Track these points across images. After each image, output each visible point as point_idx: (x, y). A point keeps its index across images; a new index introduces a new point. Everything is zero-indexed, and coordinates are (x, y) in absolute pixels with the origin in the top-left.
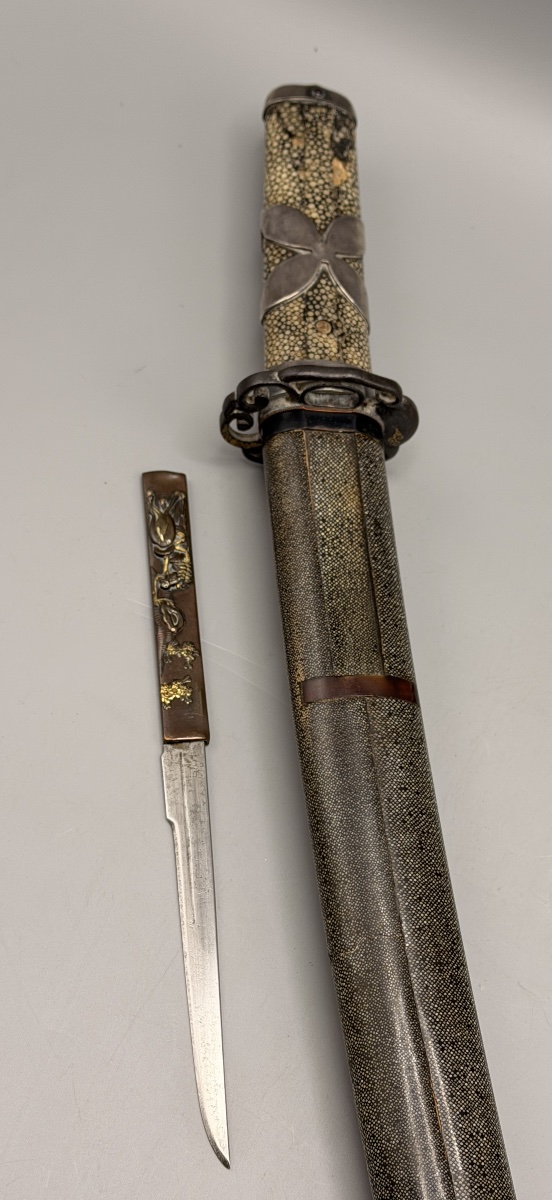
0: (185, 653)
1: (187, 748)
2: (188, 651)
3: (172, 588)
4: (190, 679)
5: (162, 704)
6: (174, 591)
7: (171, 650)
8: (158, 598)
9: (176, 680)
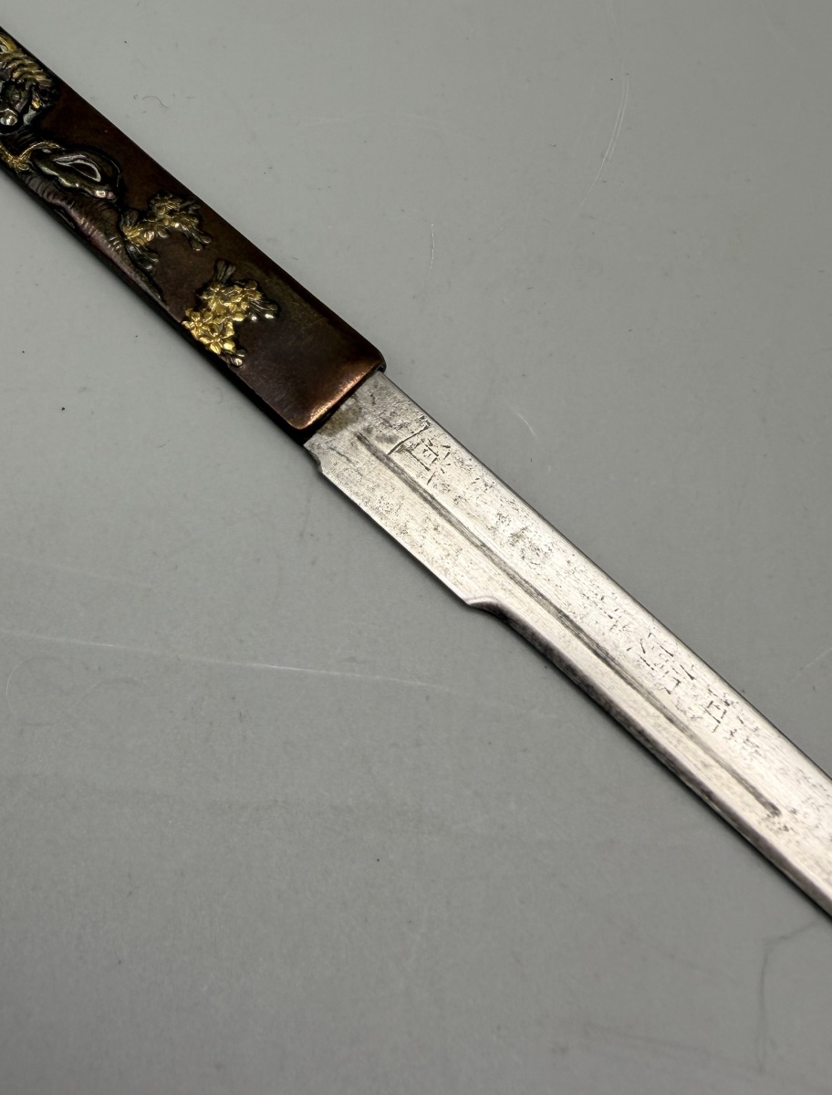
0: (169, 219)
1: (358, 413)
2: (171, 213)
3: (26, 118)
4: (228, 264)
5: (219, 364)
6: (34, 120)
7: (139, 236)
8: (16, 153)
9: (204, 288)
